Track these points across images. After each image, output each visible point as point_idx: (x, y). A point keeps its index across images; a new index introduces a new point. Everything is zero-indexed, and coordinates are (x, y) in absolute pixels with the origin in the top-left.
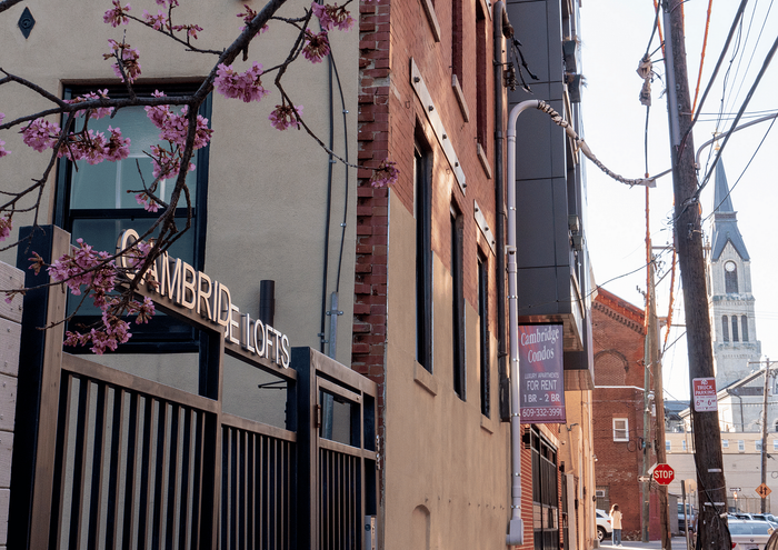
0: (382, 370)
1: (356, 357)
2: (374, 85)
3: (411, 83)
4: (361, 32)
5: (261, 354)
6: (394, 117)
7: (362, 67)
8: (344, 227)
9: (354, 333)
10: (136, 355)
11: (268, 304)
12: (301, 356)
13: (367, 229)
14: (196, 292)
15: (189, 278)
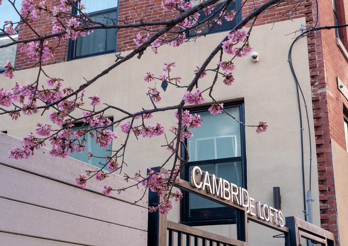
0: (336, 227)
1: (322, 221)
2: (319, 92)
3: (338, 89)
4: (310, 68)
5: (268, 220)
6: (330, 105)
7: (312, 84)
8: (311, 159)
9: (320, 210)
10: (220, 225)
11: (277, 198)
12: (290, 221)
13: (322, 159)
14: (231, 192)
15: (226, 186)
